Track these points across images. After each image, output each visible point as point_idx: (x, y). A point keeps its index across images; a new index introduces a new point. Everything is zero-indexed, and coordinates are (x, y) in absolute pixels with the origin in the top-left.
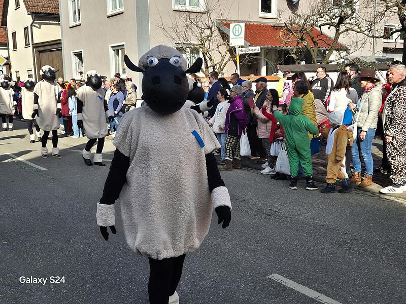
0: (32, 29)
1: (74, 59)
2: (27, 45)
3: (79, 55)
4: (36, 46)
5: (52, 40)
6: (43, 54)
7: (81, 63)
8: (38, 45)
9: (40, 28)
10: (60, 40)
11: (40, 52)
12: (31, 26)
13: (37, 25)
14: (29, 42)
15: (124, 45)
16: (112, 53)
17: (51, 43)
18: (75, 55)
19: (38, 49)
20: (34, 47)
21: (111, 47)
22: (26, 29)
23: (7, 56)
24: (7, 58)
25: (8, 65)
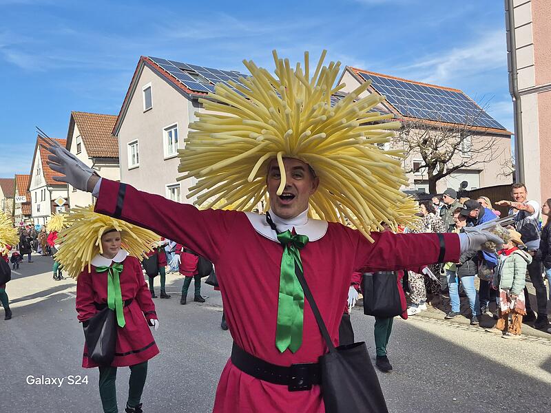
23: (66, 197)
24: (66, 199)
25: (67, 205)
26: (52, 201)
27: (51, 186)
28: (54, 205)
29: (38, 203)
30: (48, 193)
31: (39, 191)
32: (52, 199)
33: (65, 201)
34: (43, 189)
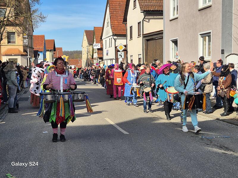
0: (143, 23)
1: (172, 45)
2: (139, 35)
3: (175, 42)
4: (145, 36)
5: (156, 31)
6: (150, 42)
7: (177, 49)
8: (146, 35)
9: (149, 22)
10: (162, 31)
11: (148, 40)
12: (143, 21)
13: (147, 20)
14: (141, 33)
15: (210, 33)
16: (201, 39)
17: (155, 33)
18: (173, 42)
19: (146, 38)
20: (144, 37)
21: (200, 35)
22: (139, 23)
23: (125, 44)
24: (125, 46)
25: (125, 51)
26: (116, 47)
27: (116, 35)
28: (117, 51)
29: (107, 49)
30: (113, 41)
31: (108, 39)
32: (116, 46)
33: (124, 47)
34: (110, 38)
